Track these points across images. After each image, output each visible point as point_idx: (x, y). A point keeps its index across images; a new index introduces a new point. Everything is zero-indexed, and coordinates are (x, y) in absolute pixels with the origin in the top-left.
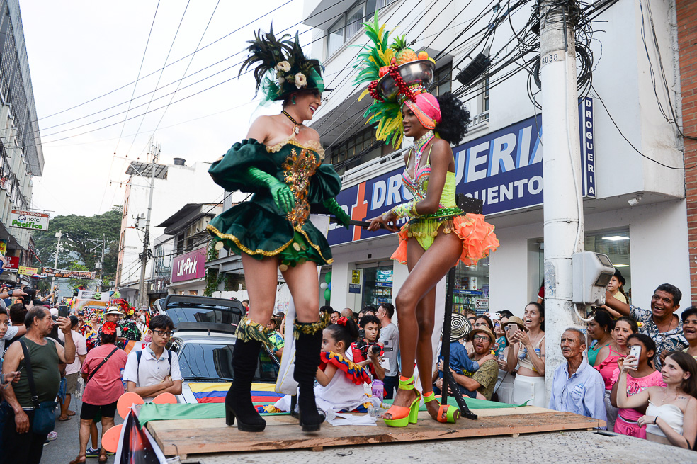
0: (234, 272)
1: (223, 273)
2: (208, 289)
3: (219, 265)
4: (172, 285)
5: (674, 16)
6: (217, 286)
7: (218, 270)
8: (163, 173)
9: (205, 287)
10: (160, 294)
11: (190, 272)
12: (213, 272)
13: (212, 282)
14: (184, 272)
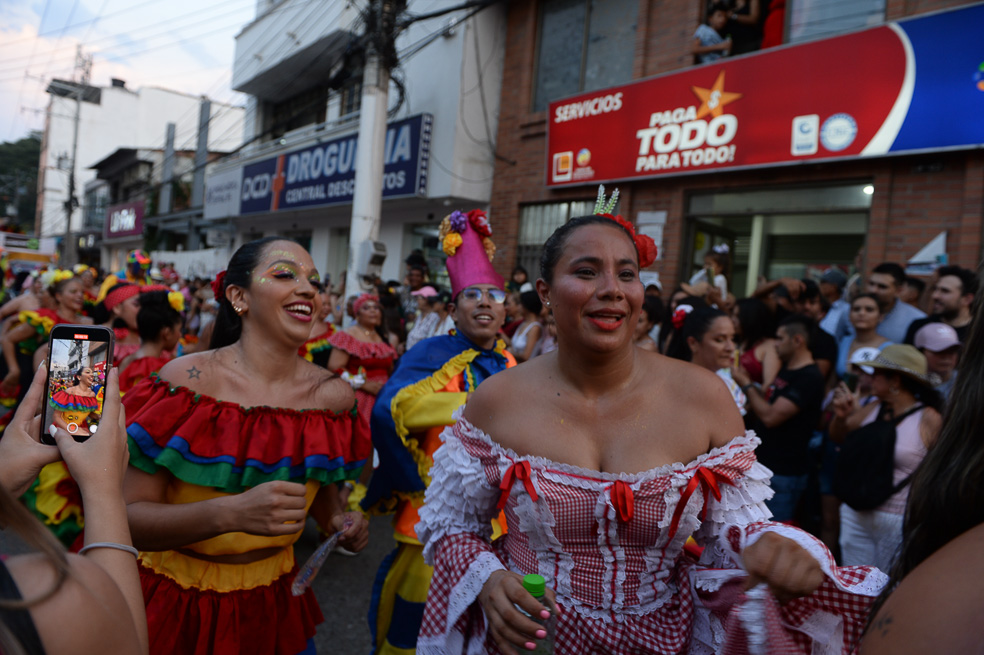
1: (164, 231)
3: (158, 222)
4: (106, 241)
6: (156, 245)
7: (158, 227)
13: (151, 240)
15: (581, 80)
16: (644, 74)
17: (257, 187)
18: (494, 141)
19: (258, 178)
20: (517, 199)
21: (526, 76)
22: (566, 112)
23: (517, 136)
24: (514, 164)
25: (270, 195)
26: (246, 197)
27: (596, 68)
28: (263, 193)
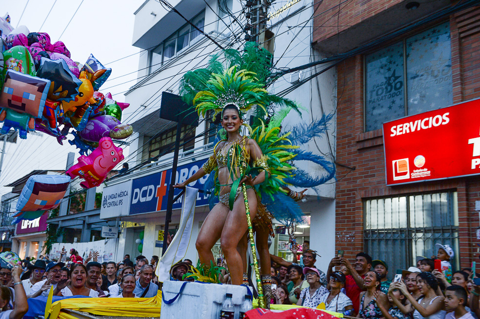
0: (71, 227)
1: (62, 228)
2: (48, 241)
3: (59, 221)
4: (16, 236)
5: (335, 92)
6: (56, 238)
7: (58, 225)
8: (13, 137)
9: (46, 239)
10: (5, 243)
11: (33, 226)
12: (54, 226)
13: (52, 235)
14: (28, 226)
15: (406, 107)
16: (463, 99)
17: (144, 195)
18: (335, 154)
19: (144, 188)
20: (359, 195)
21: (358, 106)
22: (399, 129)
23: (354, 149)
24: (354, 169)
25: (154, 199)
26: (135, 201)
27: (418, 96)
28: (149, 199)
